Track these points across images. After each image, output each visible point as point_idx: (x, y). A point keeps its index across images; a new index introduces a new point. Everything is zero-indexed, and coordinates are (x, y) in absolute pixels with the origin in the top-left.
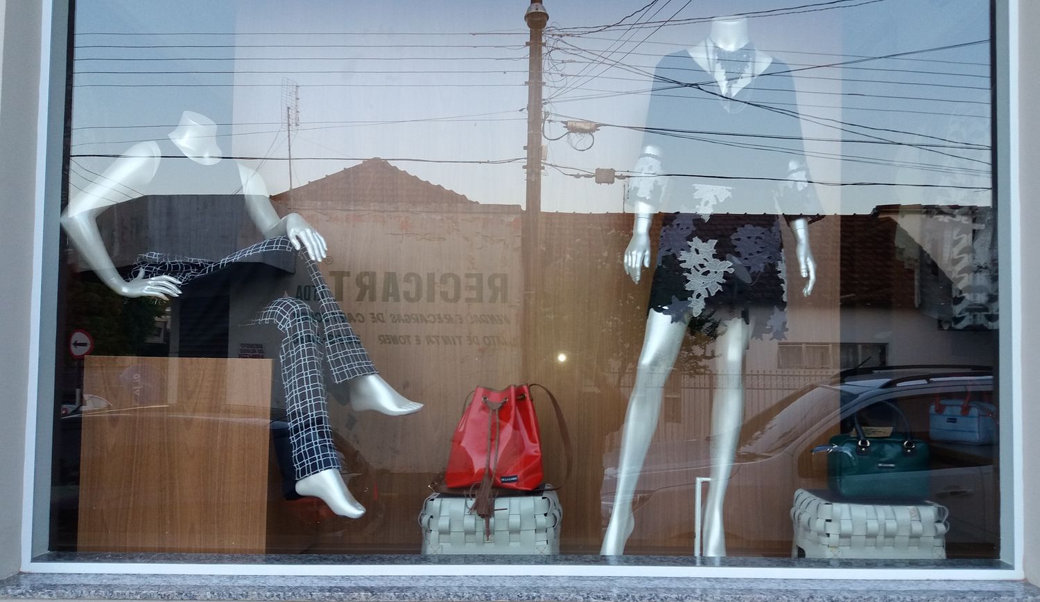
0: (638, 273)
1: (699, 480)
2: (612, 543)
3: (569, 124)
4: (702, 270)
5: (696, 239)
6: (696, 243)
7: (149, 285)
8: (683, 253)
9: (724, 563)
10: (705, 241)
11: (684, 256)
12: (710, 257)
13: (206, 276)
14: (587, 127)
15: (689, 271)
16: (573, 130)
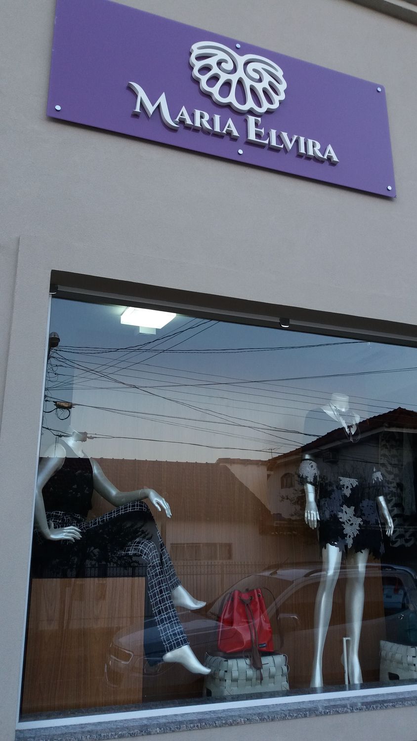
0: (316, 523)
1: (345, 639)
2: (318, 681)
3: (58, 403)
4: (350, 523)
5: (345, 506)
6: (345, 508)
7: (65, 532)
8: (340, 513)
9: (363, 687)
10: (349, 507)
11: (340, 515)
12: (352, 516)
13: (96, 527)
14: (66, 406)
15: (344, 523)
16: (59, 406)
